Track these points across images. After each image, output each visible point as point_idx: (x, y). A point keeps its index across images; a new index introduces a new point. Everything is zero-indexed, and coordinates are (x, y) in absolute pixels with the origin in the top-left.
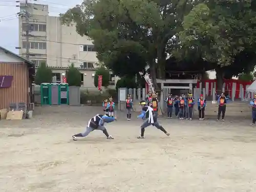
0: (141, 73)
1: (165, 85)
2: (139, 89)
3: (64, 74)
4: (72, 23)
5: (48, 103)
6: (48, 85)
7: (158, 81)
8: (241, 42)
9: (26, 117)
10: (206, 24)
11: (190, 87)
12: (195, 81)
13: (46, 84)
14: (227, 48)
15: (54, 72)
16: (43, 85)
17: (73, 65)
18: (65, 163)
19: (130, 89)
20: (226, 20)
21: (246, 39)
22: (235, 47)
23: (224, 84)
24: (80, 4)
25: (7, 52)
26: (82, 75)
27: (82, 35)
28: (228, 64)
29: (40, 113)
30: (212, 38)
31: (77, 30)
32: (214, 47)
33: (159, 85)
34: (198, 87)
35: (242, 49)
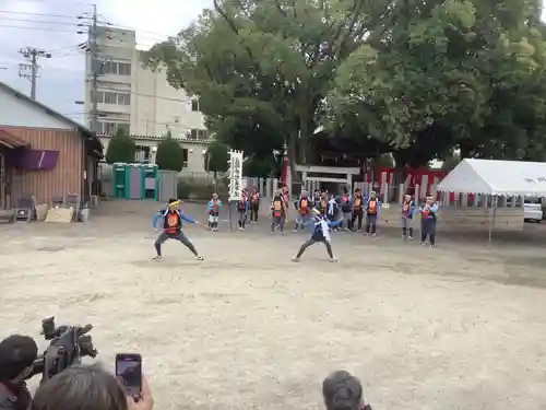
0: (276, 152)
1: (310, 175)
2: (269, 180)
3: (155, 149)
4: (160, 66)
5: (123, 196)
6: (124, 167)
7: (298, 168)
8: (428, 110)
9: (77, 218)
10: (373, 79)
11: (349, 181)
12: (357, 171)
13: (120, 164)
14: (405, 119)
15: (137, 144)
16: (116, 167)
17: (169, 134)
18: (110, 296)
19: (255, 180)
20: (405, 75)
21: (437, 106)
22: (419, 117)
23: (410, 176)
24: (176, 36)
25: (50, 112)
26: (185, 151)
27: (177, 88)
28: (406, 145)
29: (105, 214)
30: (382, 102)
31: (169, 80)
32: (385, 117)
33: (300, 174)
34: (362, 180)
35: (430, 122)
